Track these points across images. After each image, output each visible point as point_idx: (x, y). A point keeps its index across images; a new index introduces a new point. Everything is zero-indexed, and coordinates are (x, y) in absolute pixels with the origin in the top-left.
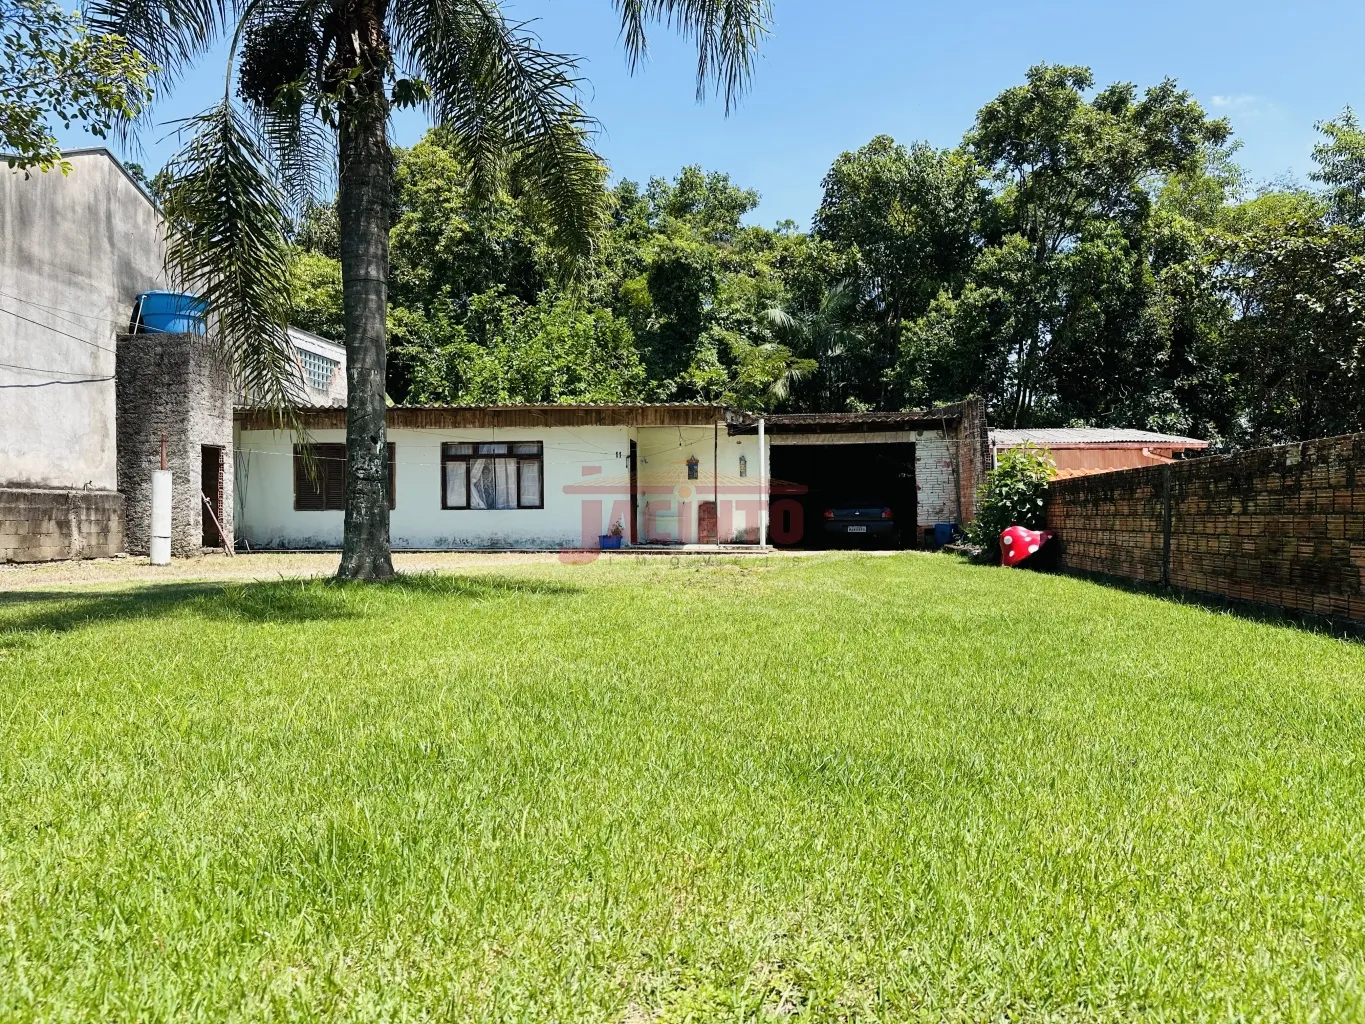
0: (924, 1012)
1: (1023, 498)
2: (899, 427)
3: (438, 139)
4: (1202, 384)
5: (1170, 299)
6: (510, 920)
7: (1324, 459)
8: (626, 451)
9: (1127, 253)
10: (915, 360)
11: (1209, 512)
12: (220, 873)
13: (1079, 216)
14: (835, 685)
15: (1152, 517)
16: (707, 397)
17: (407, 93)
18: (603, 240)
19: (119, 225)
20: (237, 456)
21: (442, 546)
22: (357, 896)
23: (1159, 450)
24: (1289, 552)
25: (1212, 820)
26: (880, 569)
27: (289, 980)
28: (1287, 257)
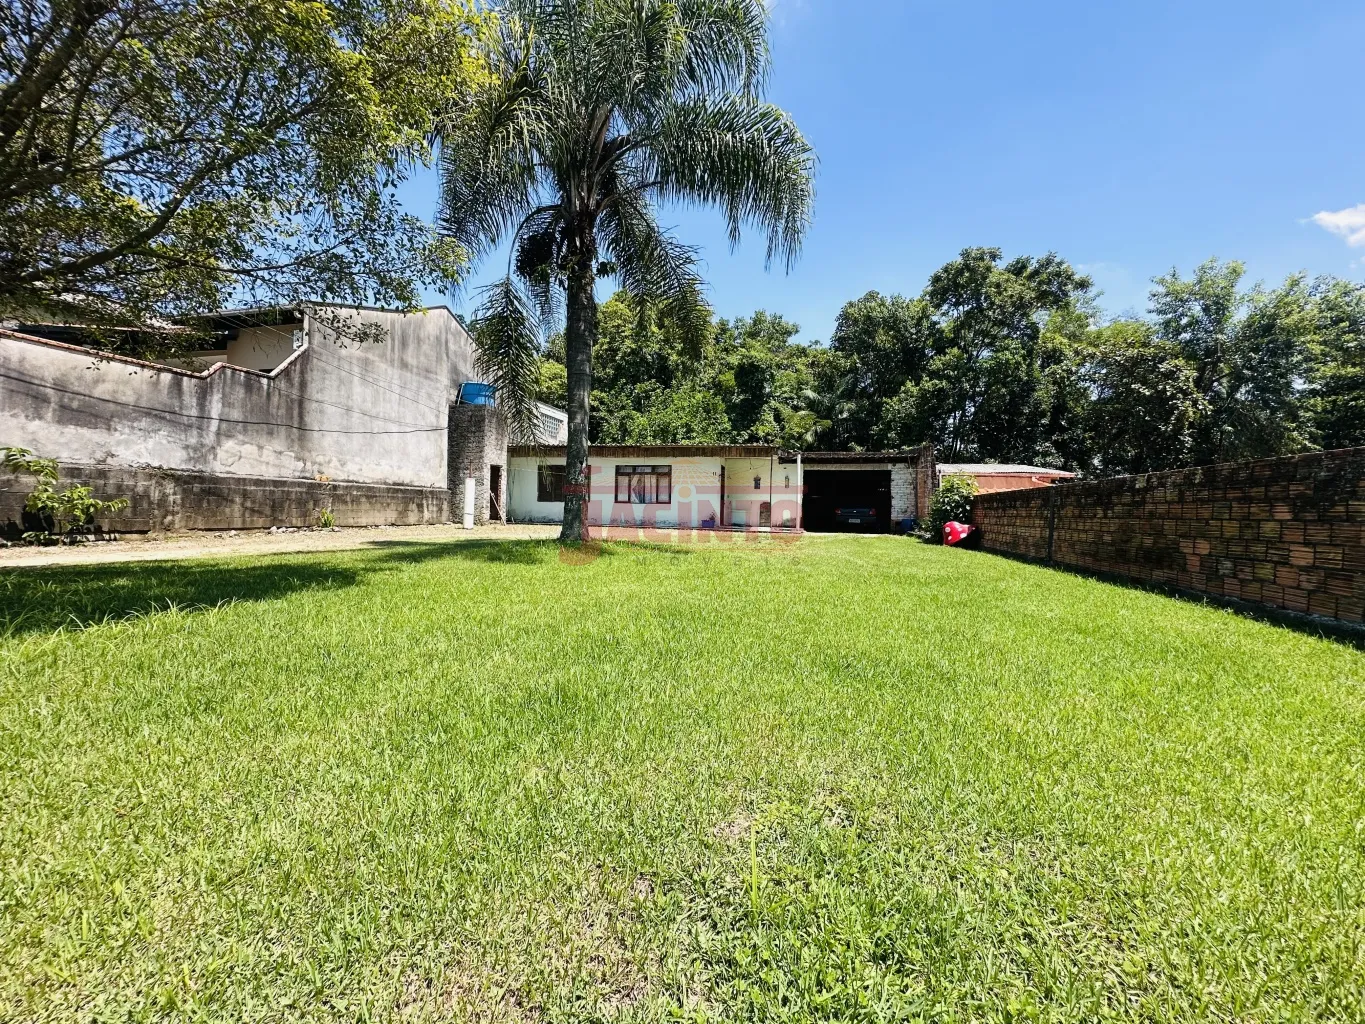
0: (930, 833)
1: (958, 505)
2: (881, 461)
3: (619, 298)
4: (1071, 439)
5: (1051, 387)
6: (663, 749)
7: (1163, 485)
8: (719, 472)
9: (1025, 360)
10: (891, 421)
11: (1080, 516)
12: (496, 707)
13: (995, 337)
14: (850, 615)
15: (1041, 517)
16: (767, 441)
17: (604, 270)
18: (709, 350)
19: (452, 346)
20: (509, 471)
22: (572, 727)
23: (1042, 478)
24: (1136, 542)
25: (1107, 713)
26: (869, 545)
27: (534, 775)
28: (1126, 361)
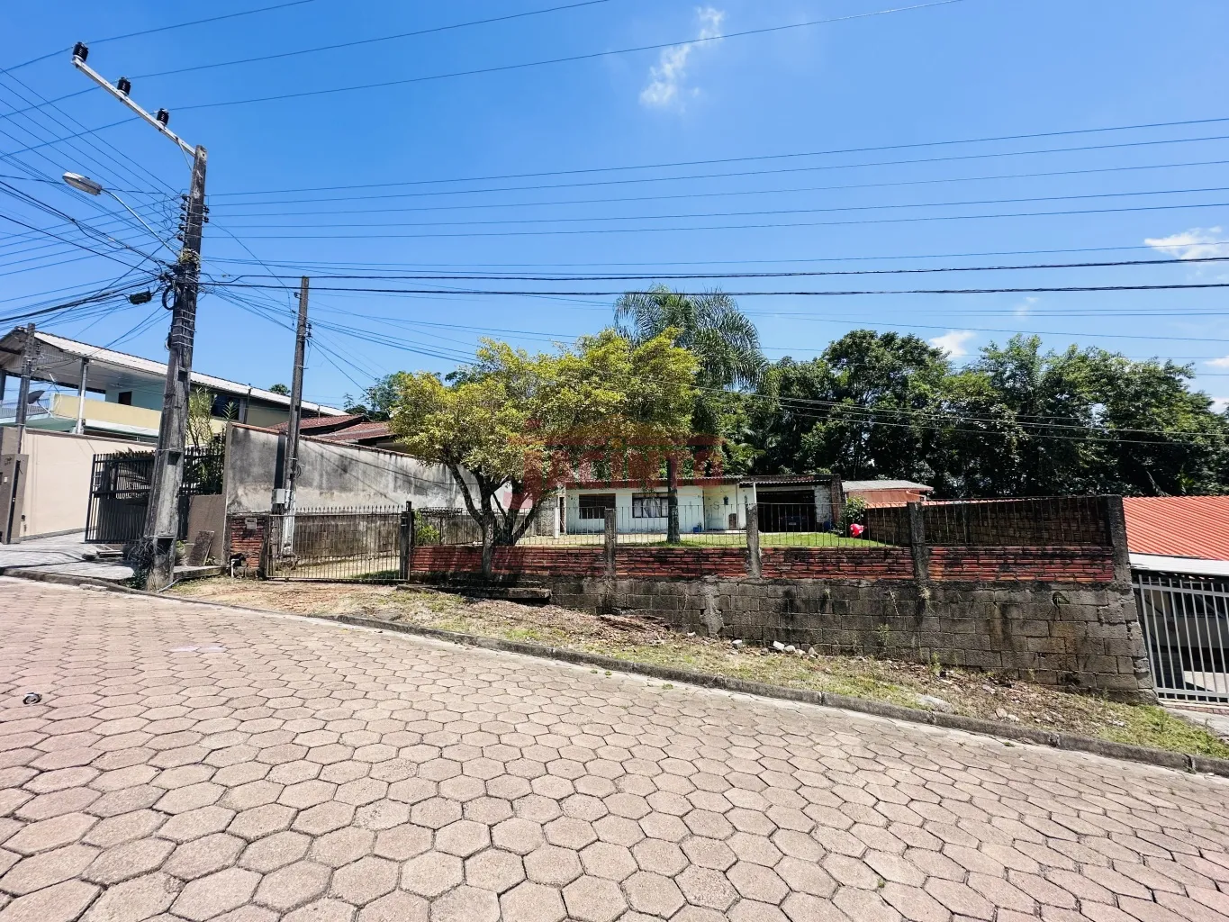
1: (857, 514)
2: (808, 484)
4: (940, 457)
8: (701, 496)
10: (808, 450)
21: (633, 531)
28: (967, 405)
